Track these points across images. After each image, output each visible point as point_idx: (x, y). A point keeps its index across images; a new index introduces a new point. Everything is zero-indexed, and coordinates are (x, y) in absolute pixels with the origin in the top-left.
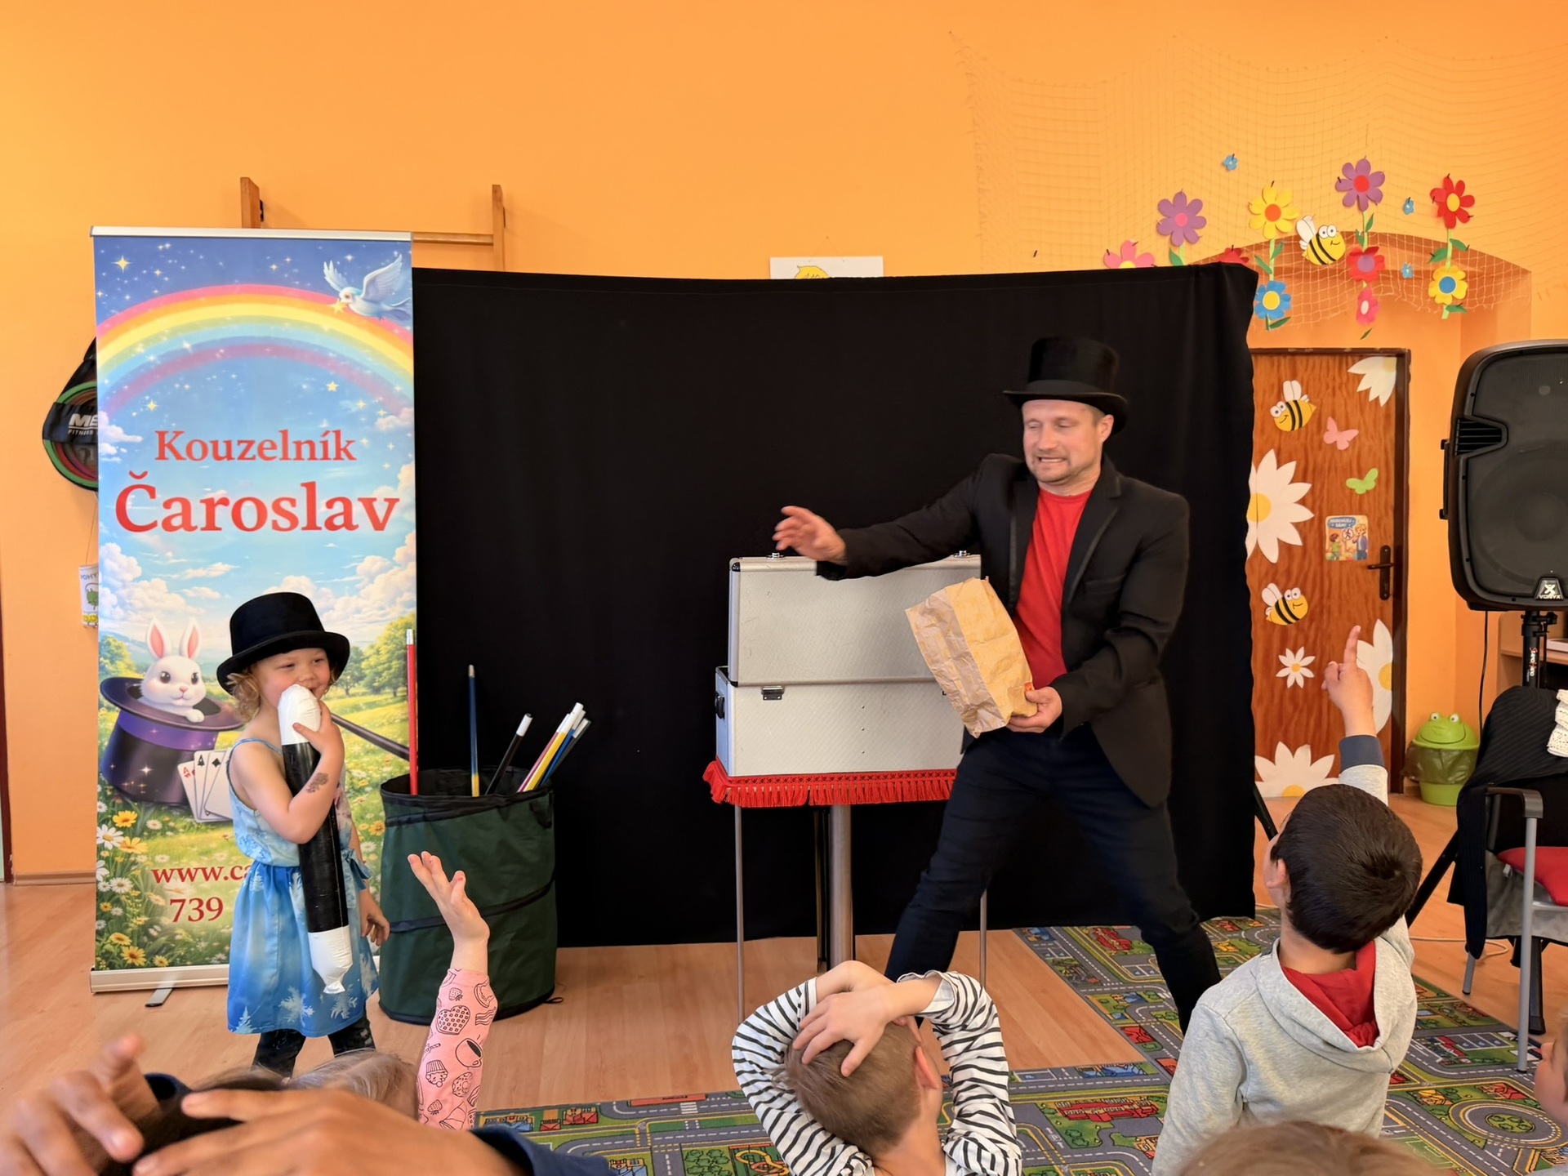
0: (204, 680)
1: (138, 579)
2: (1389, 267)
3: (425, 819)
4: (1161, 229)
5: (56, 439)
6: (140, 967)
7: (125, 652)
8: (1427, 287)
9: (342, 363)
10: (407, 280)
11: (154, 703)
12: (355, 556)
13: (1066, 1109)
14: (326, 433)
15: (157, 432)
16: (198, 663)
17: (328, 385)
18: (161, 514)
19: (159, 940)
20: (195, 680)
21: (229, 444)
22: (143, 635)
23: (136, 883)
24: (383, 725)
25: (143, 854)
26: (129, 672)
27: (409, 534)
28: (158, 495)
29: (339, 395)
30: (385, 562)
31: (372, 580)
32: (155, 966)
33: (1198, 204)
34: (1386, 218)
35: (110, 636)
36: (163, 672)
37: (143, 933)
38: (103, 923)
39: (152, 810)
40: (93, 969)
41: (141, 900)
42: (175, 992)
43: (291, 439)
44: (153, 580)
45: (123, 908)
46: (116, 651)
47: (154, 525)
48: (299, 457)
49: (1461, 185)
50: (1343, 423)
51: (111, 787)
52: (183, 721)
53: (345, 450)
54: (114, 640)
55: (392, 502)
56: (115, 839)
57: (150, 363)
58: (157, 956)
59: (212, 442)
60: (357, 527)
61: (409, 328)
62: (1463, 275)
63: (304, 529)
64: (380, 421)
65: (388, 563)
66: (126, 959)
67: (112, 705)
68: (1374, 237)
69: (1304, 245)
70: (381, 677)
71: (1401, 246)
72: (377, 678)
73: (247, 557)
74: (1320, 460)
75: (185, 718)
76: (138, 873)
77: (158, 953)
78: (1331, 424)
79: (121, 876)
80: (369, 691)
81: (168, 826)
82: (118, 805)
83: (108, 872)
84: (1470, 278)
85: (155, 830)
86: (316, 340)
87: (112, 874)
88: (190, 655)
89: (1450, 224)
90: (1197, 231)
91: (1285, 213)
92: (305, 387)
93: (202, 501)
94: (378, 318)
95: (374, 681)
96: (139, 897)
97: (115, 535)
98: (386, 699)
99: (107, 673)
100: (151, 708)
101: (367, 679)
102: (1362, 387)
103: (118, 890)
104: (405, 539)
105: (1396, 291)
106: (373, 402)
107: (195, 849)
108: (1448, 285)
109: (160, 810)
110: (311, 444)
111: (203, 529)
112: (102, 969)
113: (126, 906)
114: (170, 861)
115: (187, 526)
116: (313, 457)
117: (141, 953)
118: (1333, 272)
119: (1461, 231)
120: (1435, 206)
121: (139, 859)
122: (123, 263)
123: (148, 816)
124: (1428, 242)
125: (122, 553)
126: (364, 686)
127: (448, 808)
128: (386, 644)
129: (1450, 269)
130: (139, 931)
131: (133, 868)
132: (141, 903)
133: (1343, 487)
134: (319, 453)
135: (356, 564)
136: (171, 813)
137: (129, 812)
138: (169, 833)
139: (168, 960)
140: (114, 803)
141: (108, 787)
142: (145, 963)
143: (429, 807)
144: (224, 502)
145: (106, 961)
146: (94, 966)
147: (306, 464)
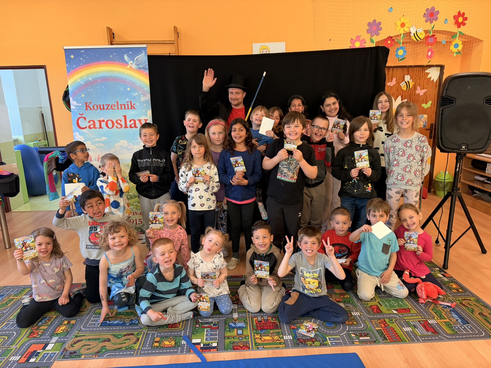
2: (438, 40)
4: (368, 31)
5: (65, 101)
8: (450, 46)
9: (131, 83)
10: (146, 58)
14: (128, 102)
15: (85, 103)
16: (100, 163)
17: (127, 89)
18: (88, 124)
20: (100, 167)
21: (103, 105)
28: (87, 120)
29: (130, 91)
33: (380, 23)
34: (439, 25)
43: (119, 104)
44: (87, 141)
47: (86, 127)
48: (121, 109)
49: (464, 14)
50: (422, 88)
53: (133, 106)
57: (81, 84)
59: (99, 105)
61: (148, 72)
62: (461, 42)
63: (124, 128)
64: (142, 98)
68: (434, 31)
69: (412, 35)
71: (443, 34)
73: (110, 135)
74: (414, 98)
78: (418, 88)
84: (464, 43)
86: (124, 76)
88: (98, 161)
89: (459, 27)
90: (379, 32)
91: (407, 25)
92: (122, 89)
93: (98, 121)
94: (139, 69)
97: (77, 130)
102: (429, 77)
105: (440, 48)
106: (139, 93)
108: (456, 46)
110: (124, 105)
111: (98, 128)
115: (95, 127)
116: (125, 109)
118: (420, 43)
119: (463, 29)
120: (455, 21)
122: (72, 56)
124: (451, 32)
125: (79, 134)
129: (458, 41)
133: (421, 106)
134: (127, 107)
144: (103, 121)
147: (123, 110)
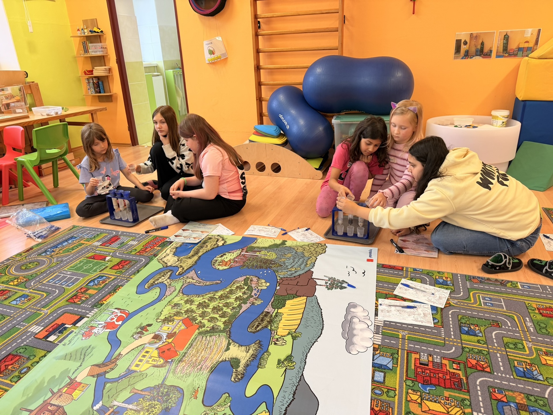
13: (543, 309)
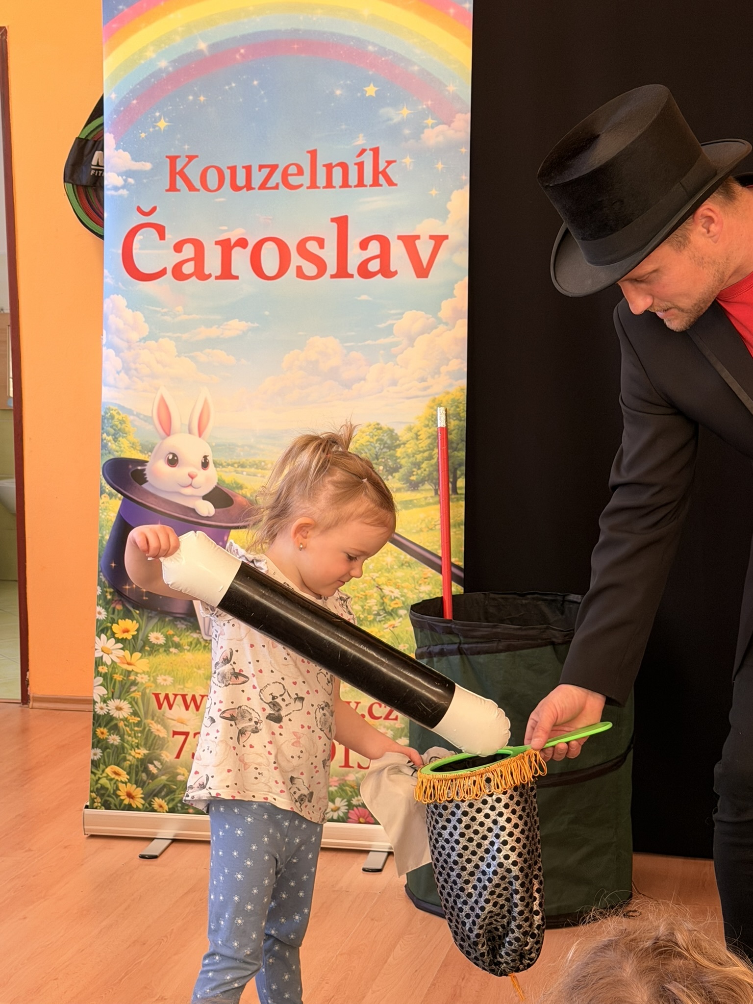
0: (216, 464)
1: (145, 339)
3: (460, 652)
5: (78, 183)
6: (138, 809)
7: (128, 427)
9: (383, 59)
11: (161, 490)
12: (392, 312)
14: (363, 151)
15: (167, 157)
16: (209, 443)
17: (366, 89)
18: (170, 259)
19: (159, 779)
20: (205, 465)
21: (248, 169)
22: (149, 408)
23: (137, 708)
24: (421, 530)
25: (144, 672)
26: (134, 452)
27: (459, 283)
28: (167, 236)
29: (379, 100)
30: (428, 319)
31: (411, 341)
32: (154, 810)
35: (114, 408)
36: (170, 453)
37: (141, 769)
38: (99, 751)
39: (155, 620)
40: (87, 807)
41: (141, 729)
42: (175, 845)
43: (320, 162)
44: (161, 340)
45: (120, 737)
46: (119, 426)
47: (163, 272)
48: (329, 185)
51: (112, 590)
52: (192, 514)
53: (385, 174)
54: (118, 413)
55: (438, 240)
56: (113, 652)
58: (156, 799)
59: (228, 168)
60: (396, 273)
61: (468, 5)
63: (332, 276)
64: (428, 133)
65: (433, 319)
66: (122, 798)
67: (114, 491)
70: (419, 468)
72: (414, 469)
73: (267, 313)
75: (193, 510)
76: (137, 695)
77: (156, 795)
79: (119, 698)
80: (405, 486)
81: (173, 642)
82: (118, 610)
83: (106, 692)
85: (157, 645)
87: (110, 695)
88: (200, 435)
92: (338, 92)
93: (217, 243)
95: (411, 473)
96: (138, 724)
97: (120, 284)
98: (426, 498)
99: (110, 453)
100: (156, 497)
101: (401, 470)
103: (115, 714)
104: (454, 289)
106: (420, 107)
107: (201, 672)
109: (164, 621)
110: (344, 166)
111: (217, 278)
112: (96, 808)
113: (124, 734)
114: (174, 684)
116: (345, 184)
117: (138, 792)
121: (139, 679)
123: (150, 627)
125: (127, 307)
126: (399, 480)
127: (488, 639)
128: (427, 426)
130: (137, 766)
131: (133, 689)
132: (142, 732)
134: (353, 178)
135: (394, 322)
136: (176, 626)
137: (130, 621)
138: (172, 650)
139: (167, 804)
140: (114, 609)
141: (108, 590)
142: (143, 805)
143: (465, 637)
144: (242, 243)
145: (101, 799)
146: (88, 804)
147: (337, 193)
